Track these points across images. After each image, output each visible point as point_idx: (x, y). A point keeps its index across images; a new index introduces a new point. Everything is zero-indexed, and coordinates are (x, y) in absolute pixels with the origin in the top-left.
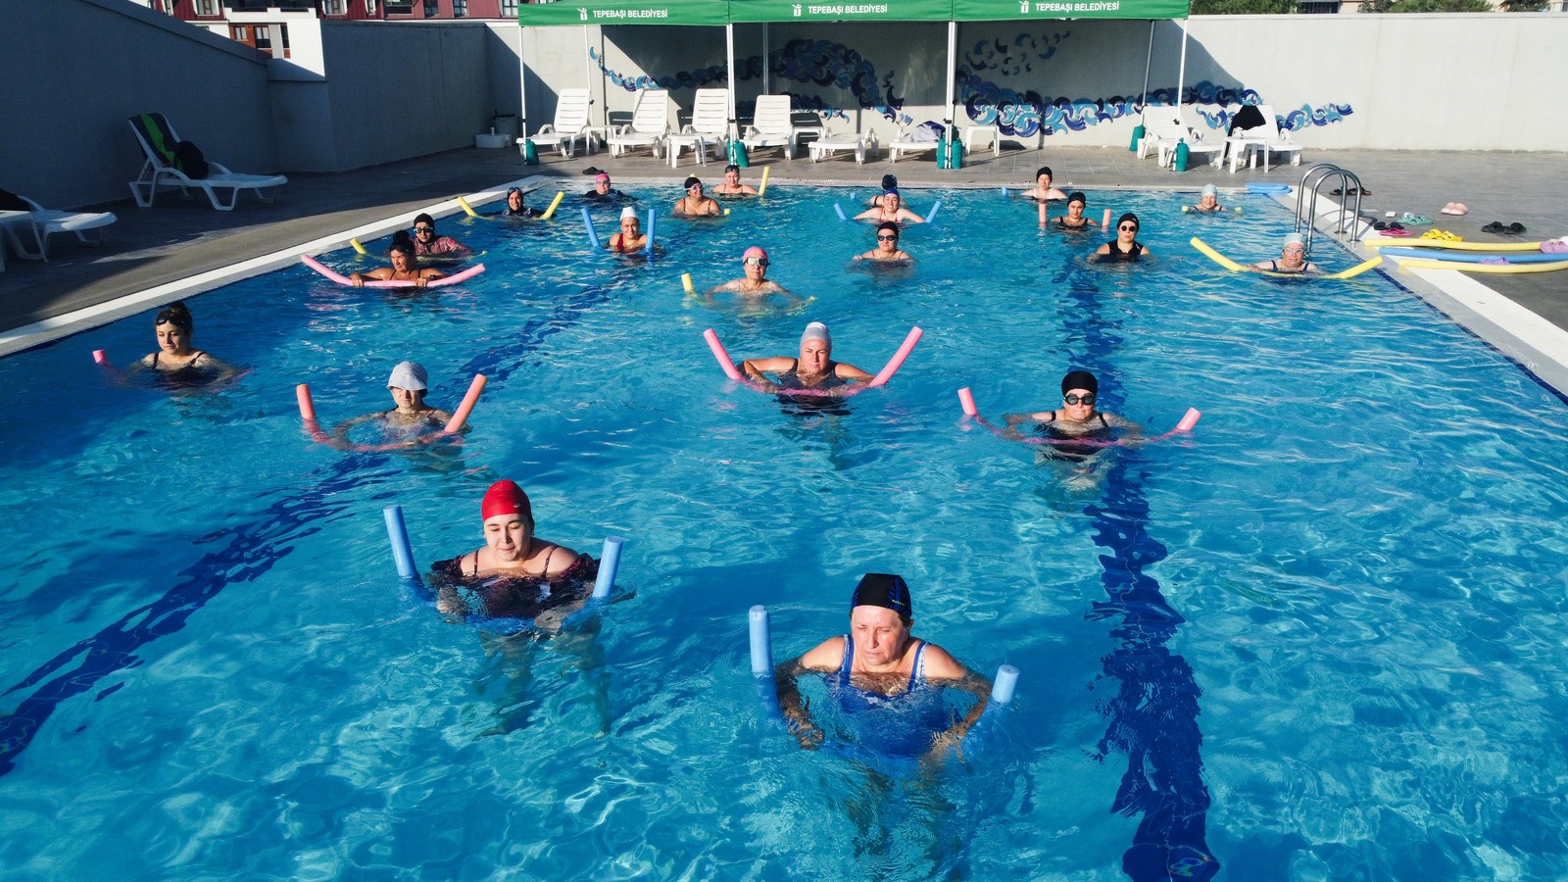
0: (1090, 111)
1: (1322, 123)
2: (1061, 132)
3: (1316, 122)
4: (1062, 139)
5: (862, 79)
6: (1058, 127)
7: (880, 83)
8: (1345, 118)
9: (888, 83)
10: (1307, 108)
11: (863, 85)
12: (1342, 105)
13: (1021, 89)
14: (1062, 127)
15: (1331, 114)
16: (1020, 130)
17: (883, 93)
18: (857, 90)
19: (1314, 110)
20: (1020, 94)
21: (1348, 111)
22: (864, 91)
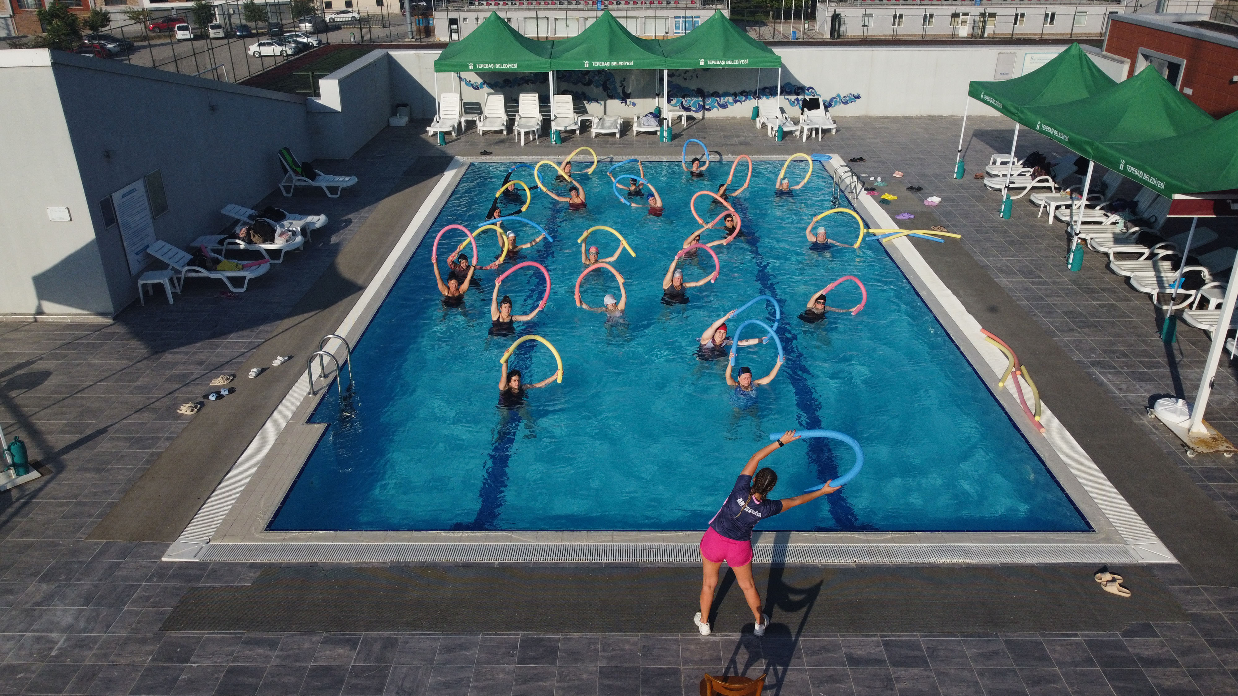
0: (730, 99)
1: (846, 103)
2: (715, 109)
3: (843, 103)
4: (716, 113)
5: (608, 82)
6: (714, 107)
7: (618, 84)
8: (857, 100)
9: (622, 85)
10: (839, 95)
11: (608, 86)
12: (855, 94)
13: (694, 87)
14: (716, 107)
15: (850, 99)
16: (694, 109)
17: (620, 90)
18: (605, 88)
19: (842, 97)
20: (693, 90)
21: (858, 97)
22: (609, 89)
